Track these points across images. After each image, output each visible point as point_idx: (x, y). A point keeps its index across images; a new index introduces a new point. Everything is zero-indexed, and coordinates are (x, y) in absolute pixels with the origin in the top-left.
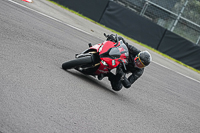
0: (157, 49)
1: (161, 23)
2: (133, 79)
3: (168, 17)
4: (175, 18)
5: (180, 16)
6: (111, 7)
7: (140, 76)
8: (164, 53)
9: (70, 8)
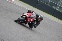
0: (53, 15)
1: (54, 7)
2: (37, 25)
3: (56, 6)
4: (58, 6)
5: (60, 5)
6: (38, 3)
7: (39, 24)
8: (55, 17)
9: (26, 3)
